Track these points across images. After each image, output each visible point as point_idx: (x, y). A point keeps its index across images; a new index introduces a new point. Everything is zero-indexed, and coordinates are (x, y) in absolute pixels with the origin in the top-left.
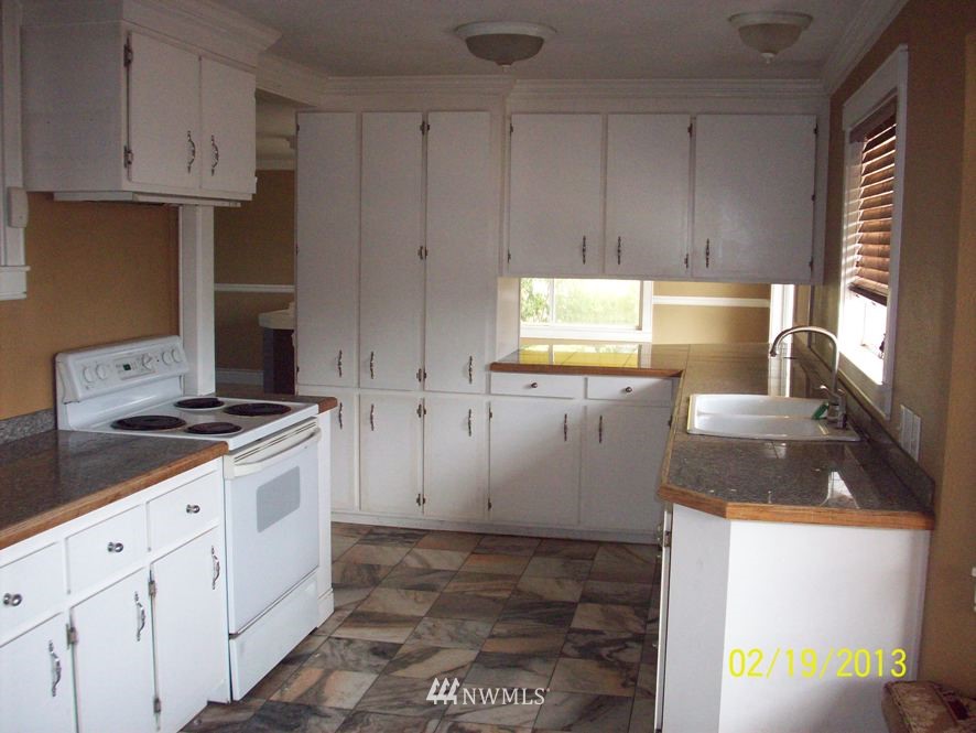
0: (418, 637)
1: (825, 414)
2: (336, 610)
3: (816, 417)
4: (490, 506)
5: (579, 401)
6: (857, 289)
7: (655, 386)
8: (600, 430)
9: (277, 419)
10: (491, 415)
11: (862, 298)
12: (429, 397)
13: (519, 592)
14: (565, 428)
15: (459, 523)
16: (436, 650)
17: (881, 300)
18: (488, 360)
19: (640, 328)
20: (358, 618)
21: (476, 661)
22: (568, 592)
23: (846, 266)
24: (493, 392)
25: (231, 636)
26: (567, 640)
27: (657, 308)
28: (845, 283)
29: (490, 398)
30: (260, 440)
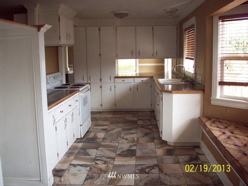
0: (109, 127)
1: (183, 80)
2: (92, 124)
3: (182, 81)
4: (116, 105)
5: (133, 83)
6: (187, 58)
7: (148, 79)
8: (137, 89)
9: (83, 87)
10: (115, 87)
11: (188, 59)
12: (102, 84)
13: (126, 120)
14: (130, 89)
15: (109, 110)
16: (114, 129)
17: (193, 59)
18: (114, 76)
19: (136, 71)
20: (96, 125)
21: (122, 130)
22: (135, 119)
23: (185, 54)
24: (115, 82)
25: (81, 125)
26: (138, 126)
27: (140, 66)
28: (184, 57)
29: (115, 84)
30: (83, 90)
